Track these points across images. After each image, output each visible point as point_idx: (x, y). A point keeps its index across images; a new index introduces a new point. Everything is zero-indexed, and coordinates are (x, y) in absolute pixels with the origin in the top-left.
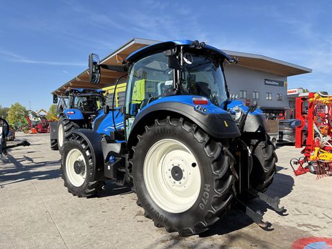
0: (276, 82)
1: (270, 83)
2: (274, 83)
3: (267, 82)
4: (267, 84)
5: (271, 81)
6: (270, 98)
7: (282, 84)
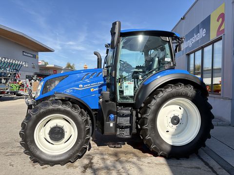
0: (31, 54)
1: (27, 54)
2: (30, 55)
3: (24, 53)
4: (25, 55)
5: (28, 53)
6: (27, 66)
7: (35, 57)
